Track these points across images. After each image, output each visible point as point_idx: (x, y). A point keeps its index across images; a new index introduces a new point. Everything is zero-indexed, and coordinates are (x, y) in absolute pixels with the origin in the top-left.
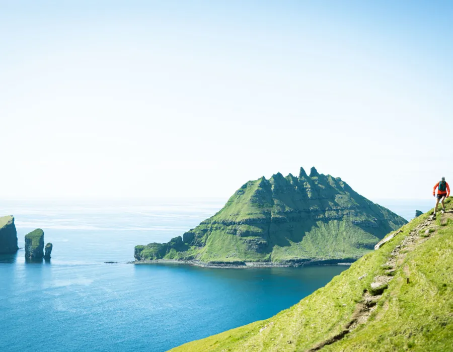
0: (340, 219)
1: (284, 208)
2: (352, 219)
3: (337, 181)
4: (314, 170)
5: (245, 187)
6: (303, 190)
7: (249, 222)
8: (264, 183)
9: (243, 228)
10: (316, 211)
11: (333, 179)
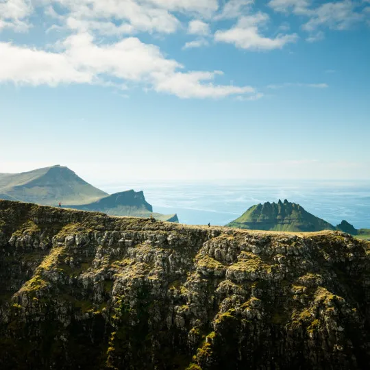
0: (290, 223)
1: (264, 217)
2: (295, 224)
3: (296, 206)
4: (286, 201)
5: (251, 208)
6: (277, 209)
7: (246, 223)
8: (260, 206)
9: (242, 226)
10: (279, 220)
11: (295, 205)
